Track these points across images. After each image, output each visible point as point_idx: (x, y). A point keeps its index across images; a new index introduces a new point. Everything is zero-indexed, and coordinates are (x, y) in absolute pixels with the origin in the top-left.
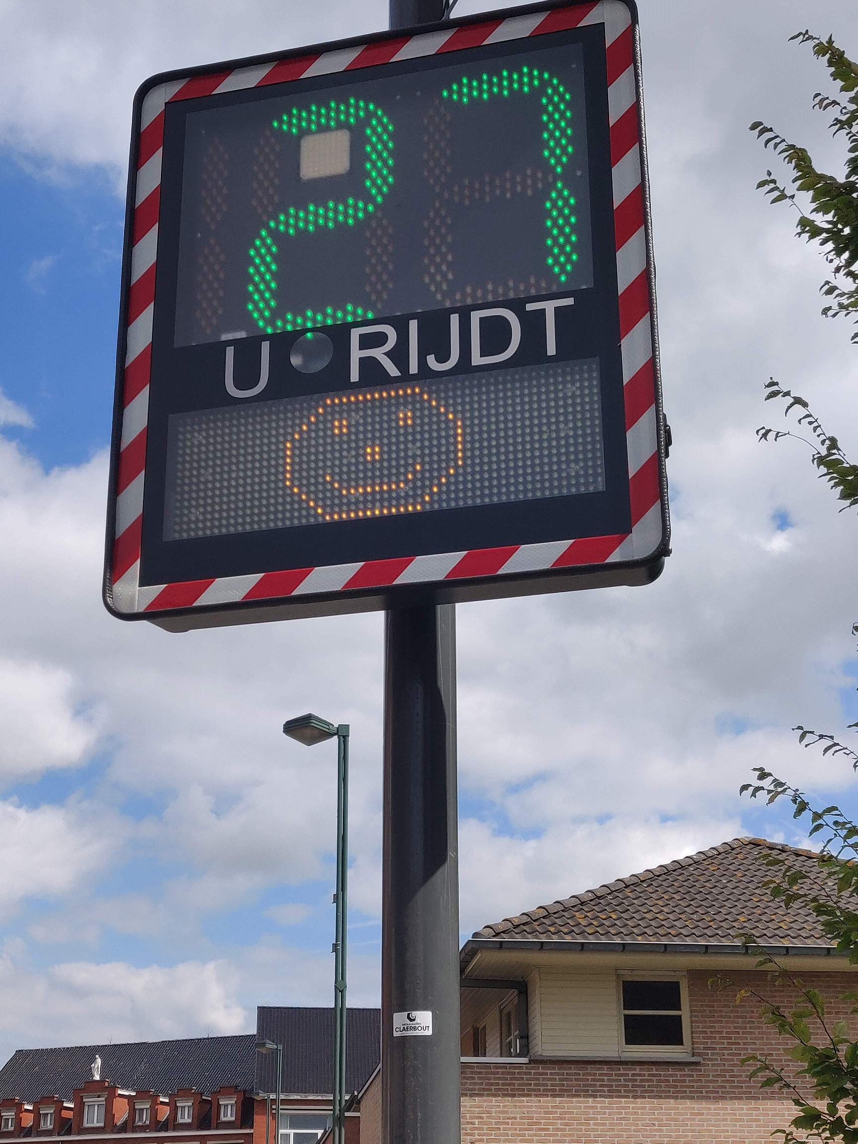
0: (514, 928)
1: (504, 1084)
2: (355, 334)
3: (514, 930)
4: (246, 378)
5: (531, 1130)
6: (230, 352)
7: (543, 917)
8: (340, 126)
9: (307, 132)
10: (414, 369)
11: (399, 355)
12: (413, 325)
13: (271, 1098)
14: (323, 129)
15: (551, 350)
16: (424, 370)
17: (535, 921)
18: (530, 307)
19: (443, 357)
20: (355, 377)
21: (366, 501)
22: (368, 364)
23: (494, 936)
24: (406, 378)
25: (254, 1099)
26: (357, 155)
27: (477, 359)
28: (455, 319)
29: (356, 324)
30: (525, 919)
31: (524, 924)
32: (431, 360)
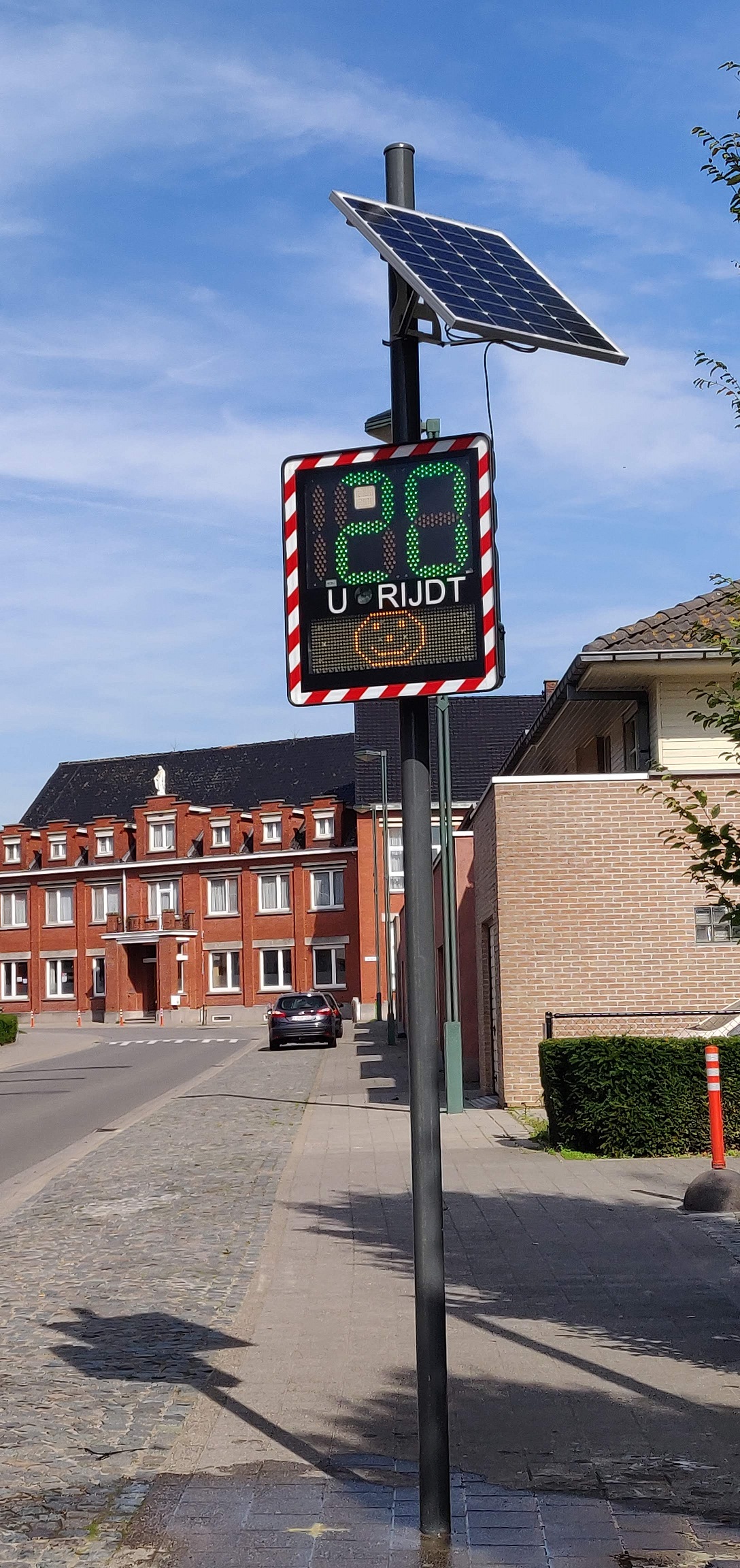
0: (630, 638)
1: (622, 802)
2: (381, 587)
3: (630, 640)
4: (338, 605)
5: (653, 847)
6: (330, 592)
7: (664, 623)
8: (371, 484)
9: (356, 485)
10: (404, 604)
11: (398, 598)
12: (403, 585)
13: (377, 809)
14: (364, 485)
15: (457, 600)
16: (408, 607)
17: (653, 628)
18: (449, 580)
19: (415, 600)
20: (381, 606)
21: (388, 659)
22: (386, 601)
23: (606, 648)
24: (401, 608)
25: (356, 812)
26: (379, 500)
27: (429, 602)
28: (419, 583)
29: (382, 583)
30: (642, 627)
31: (641, 633)
32: (410, 601)
